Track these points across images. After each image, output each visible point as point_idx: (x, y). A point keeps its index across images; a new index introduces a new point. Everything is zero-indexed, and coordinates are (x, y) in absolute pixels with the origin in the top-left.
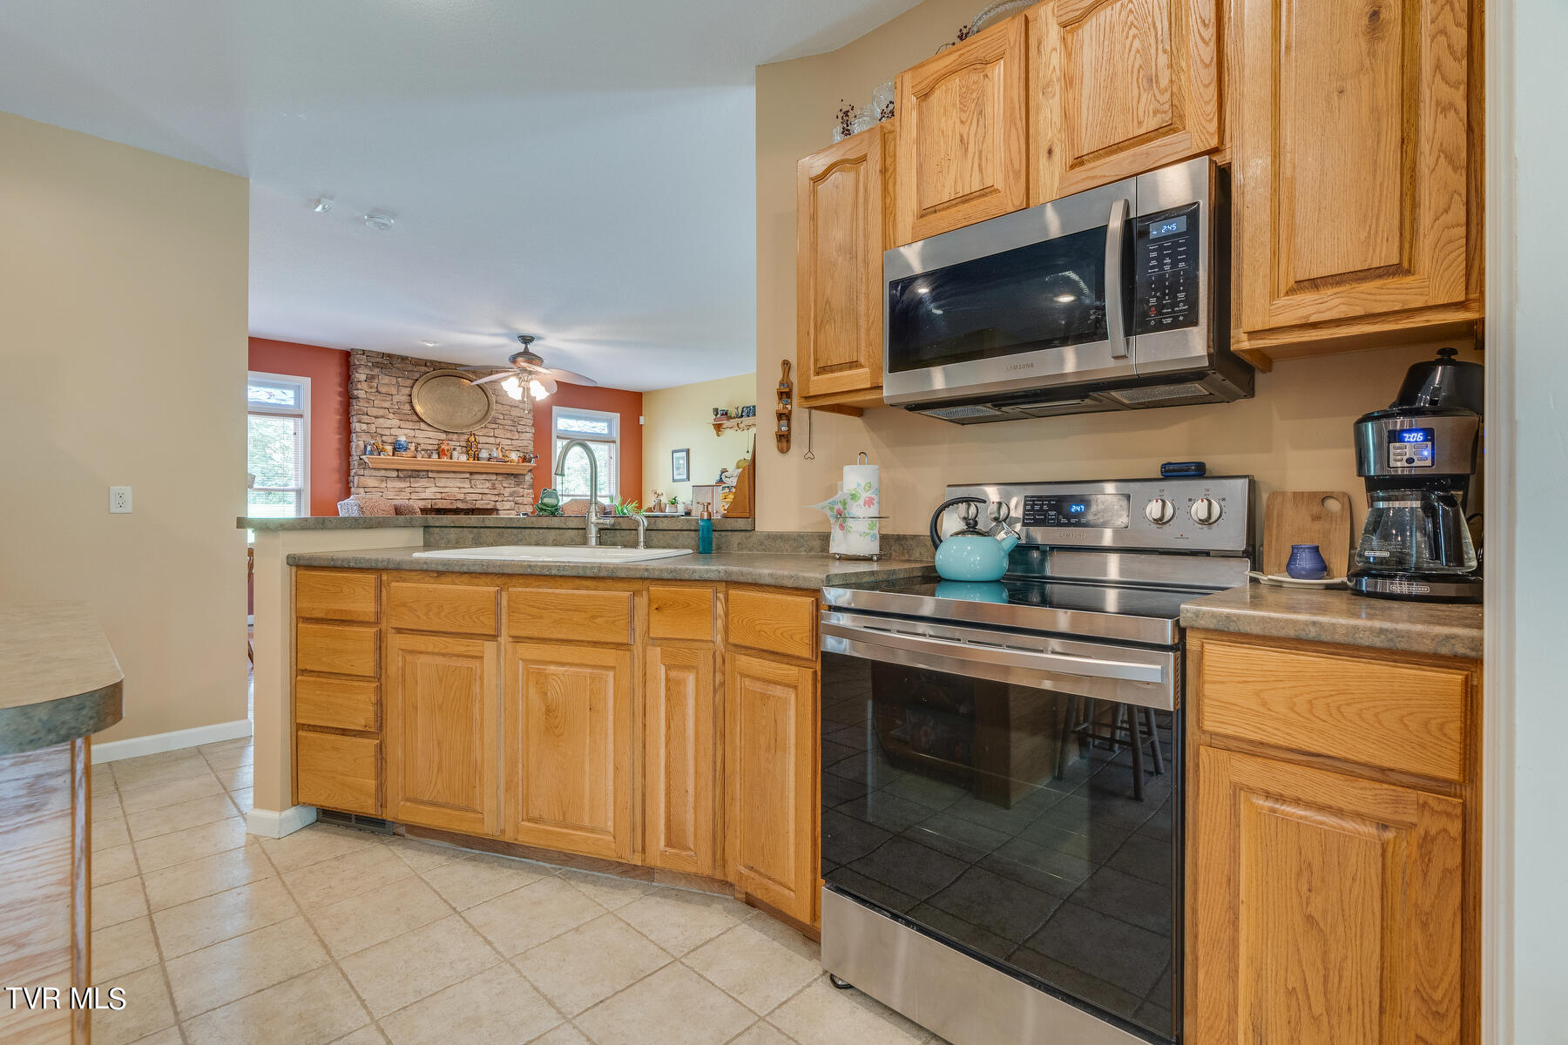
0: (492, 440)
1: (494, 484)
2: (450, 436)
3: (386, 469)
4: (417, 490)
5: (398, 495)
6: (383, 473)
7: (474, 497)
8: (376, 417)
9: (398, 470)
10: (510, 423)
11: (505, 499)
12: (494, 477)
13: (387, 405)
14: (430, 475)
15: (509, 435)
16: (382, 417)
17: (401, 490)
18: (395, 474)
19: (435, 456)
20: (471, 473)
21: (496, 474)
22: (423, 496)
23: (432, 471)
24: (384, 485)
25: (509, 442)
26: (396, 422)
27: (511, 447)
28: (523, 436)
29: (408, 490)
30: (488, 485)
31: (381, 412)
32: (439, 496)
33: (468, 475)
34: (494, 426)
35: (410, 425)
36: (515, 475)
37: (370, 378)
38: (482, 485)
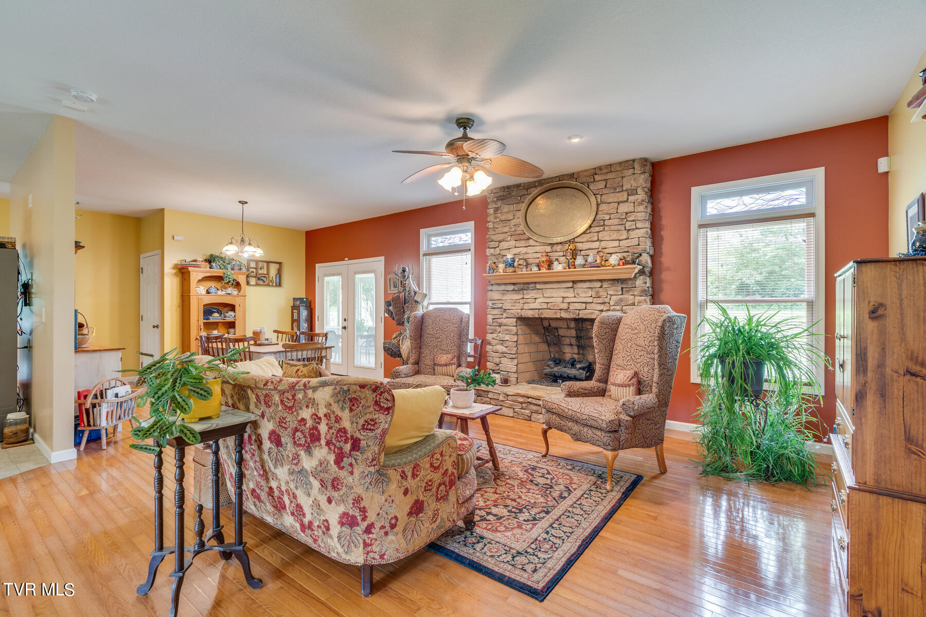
0: (596, 245)
1: (598, 292)
2: (555, 248)
3: (505, 284)
4: (528, 301)
5: (514, 306)
6: (503, 288)
7: (578, 306)
8: (500, 242)
9: (514, 284)
10: (616, 221)
11: (612, 308)
12: (599, 284)
13: (506, 229)
14: (538, 286)
15: (615, 236)
16: (503, 241)
17: (516, 301)
18: (511, 288)
19: (535, 269)
20: (574, 282)
21: (601, 281)
22: (532, 306)
23: (539, 283)
24: (505, 297)
25: (616, 244)
26: (512, 243)
27: (617, 250)
28: (633, 234)
29: (522, 301)
30: (590, 293)
31: (500, 237)
32: (545, 306)
33: (570, 285)
34: (597, 229)
35: (523, 243)
36: (623, 281)
37: (496, 210)
38: (584, 294)
